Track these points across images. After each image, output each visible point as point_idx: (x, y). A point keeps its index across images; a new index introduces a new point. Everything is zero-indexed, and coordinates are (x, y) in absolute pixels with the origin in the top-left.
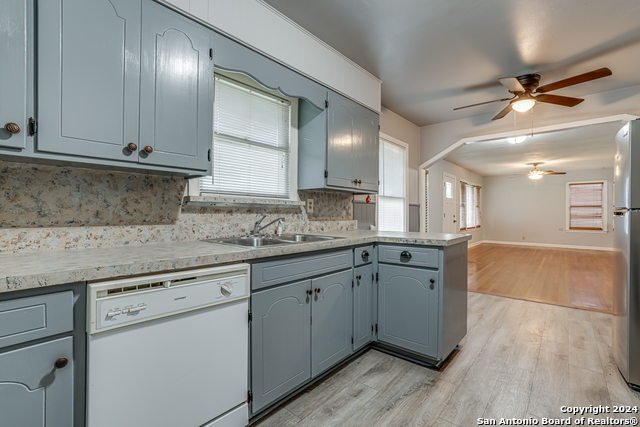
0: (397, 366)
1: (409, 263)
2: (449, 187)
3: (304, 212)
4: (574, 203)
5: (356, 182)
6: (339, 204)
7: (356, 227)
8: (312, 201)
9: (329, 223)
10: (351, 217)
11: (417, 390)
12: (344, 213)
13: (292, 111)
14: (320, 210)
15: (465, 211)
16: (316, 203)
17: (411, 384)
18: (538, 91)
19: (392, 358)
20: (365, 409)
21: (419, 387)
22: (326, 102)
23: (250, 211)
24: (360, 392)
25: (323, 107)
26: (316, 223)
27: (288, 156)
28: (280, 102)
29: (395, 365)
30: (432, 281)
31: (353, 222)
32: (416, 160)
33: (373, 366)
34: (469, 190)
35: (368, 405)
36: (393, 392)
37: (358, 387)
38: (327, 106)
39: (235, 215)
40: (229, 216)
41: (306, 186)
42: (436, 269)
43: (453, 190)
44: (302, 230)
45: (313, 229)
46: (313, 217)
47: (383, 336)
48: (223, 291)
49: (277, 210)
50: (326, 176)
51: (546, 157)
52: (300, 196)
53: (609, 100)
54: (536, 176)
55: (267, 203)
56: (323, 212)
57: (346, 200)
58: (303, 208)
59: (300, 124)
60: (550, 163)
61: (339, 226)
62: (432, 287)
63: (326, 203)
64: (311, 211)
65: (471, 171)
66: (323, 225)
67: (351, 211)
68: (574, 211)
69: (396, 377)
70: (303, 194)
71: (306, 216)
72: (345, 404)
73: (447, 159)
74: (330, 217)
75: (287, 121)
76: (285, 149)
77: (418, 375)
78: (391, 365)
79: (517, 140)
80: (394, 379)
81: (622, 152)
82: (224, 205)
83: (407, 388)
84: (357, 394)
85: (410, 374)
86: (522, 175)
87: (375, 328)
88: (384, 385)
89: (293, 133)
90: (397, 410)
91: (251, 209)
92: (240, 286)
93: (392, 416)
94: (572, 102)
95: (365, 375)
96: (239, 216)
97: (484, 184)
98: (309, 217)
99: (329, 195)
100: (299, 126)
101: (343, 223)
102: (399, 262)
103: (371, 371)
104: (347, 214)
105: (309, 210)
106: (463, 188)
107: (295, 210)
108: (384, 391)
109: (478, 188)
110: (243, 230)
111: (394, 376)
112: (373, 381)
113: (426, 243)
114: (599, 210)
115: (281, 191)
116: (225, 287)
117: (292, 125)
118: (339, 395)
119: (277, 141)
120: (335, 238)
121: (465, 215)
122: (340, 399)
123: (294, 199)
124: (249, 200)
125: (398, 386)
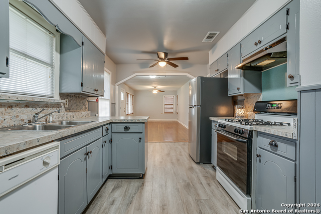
0: (125, 183)
1: (129, 131)
2: (122, 94)
3: (63, 107)
4: (166, 103)
5: (95, 90)
6: (81, 102)
7: (90, 115)
8: (67, 100)
9: (77, 113)
10: (87, 110)
11: (138, 190)
12: (84, 107)
13: (55, 41)
14: (71, 106)
15: (128, 106)
16: (69, 101)
17: (135, 188)
18: (168, 59)
19: (120, 180)
20: (120, 208)
21: (138, 188)
22: (83, 43)
23: (27, 106)
24: (114, 201)
25: (81, 44)
26: (70, 113)
27: (52, 70)
28: (48, 33)
29: (123, 182)
30: (140, 139)
31: (88, 112)
32: (114, 81)
33: (113, 187)
34: (129, 96)
35: (120, 205)
36: (129, 195)
37: (111, 199)
38: (83, 45)
39: (14, 109)
40: (9, 110)
41: (64, 91)
42: (142, 133)
43: (124, 96)
44: (62, 118)
45: (69, 117)
46: (68, 110)
47: (116, 171)
48: (45, 164)
49: (47, 105)
50: (82, 86)
51: (159, 85)
52: (60, 96)
53: (184, 67)
54: (155, 92)
55: (42, 100)
56: (73, 107)
57: (85, 100)
58: (62, 104)
59: (61, 51)
60: (160, 87)
61: (82, 115)
62: (140, 141)
63: (75, 102)
64: (67, 106)
65: (130, 88)
66: (74, 114)
67: (87, 106)
68: (166, 106)
69: (127, 188)
70: (63, 95)
71: (64, 110)
72: (109, 210)
73: (125, 83)
74: (78, 109)
75: (52, 46)
76: (51, 65)
77: (135, 183)
78: (122, 183)
79: (153, 77)
80: (126, 189)
81: (192, 86)
82: (5, 101)
83: (134, 191)
84: (113, 203)
85: (132, 184)
86: (150, 91)
87: (111, 168)
88: (123, 194)
89: (57, 56)
90: (134, 202)
91: (28, 105)
92: (54, 158)
93: (134, 205)
94: (175, 66)
95: (111, 192)
96: (18, 110)
97: (135, 94)
98: (66, 110)
99: (76, 97)
100: (61, 52)
101: (84, 113)
102: (124, 131)
103: (113, 190)
104: (85, 108)
105: (66, 106)
106: (128, 96)
107: (57, 105)
108: (125, 196)
109: (133, 96)
110: (22, 120)
111: (126, 188)
112: (117, 194)
113: (137, 121)
114: (172, 106)
115: (49, 93)
116: (46, 161)
117: (56, 50)
118: (103, 208)
119: (46, 59)
120: (92, 122)
121: (128, 108)
122: (105, 209)
123: (57, 98)
124: (29, 99)
125: (130, 191)
